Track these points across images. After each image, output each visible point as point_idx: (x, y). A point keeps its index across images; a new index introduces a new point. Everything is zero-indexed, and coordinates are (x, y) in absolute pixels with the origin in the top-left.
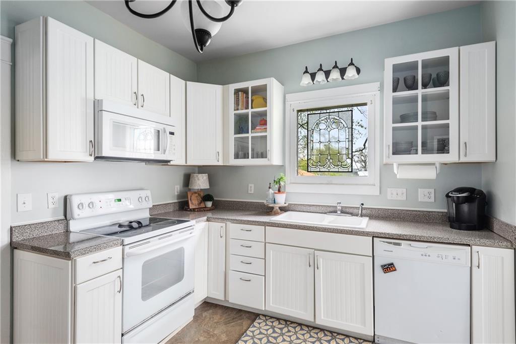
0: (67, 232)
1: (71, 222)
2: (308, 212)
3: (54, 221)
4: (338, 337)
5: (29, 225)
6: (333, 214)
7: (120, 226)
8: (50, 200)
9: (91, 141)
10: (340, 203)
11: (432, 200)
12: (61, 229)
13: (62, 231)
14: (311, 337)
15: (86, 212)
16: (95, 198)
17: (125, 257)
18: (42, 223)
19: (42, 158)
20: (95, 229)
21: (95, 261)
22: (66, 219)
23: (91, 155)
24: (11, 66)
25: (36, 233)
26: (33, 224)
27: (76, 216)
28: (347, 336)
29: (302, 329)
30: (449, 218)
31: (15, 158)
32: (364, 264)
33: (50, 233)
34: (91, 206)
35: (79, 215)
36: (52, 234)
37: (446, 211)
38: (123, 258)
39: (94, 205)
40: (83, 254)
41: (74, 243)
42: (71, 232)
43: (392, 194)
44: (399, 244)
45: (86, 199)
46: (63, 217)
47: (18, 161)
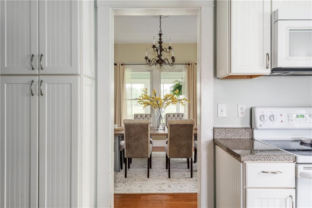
0: (252, 139)
1: (255, 131)
3: (242, 128)
5: (225, 128)
7: (302, 143)
8: (240, 110)
9: (268, 54)
12: (247, 136)
13: (248, 138)
15: (268, 124)
16: (276, 112)
17: (299, 176)
18: (233, 128)
19: (228, 73)
20: (276, 141)
21: (264, 171)
22: (251, 128)
23: (267, 68)
24: (214, 7)
25: (229, 136)
26: (227, 128)
27: (258, 127)
31: (216, 77)
33: (239, 137)
34: (272, 119)
35: (261, 126)
36: (241, 139)
38: (296, 178)
39: (275, 118)
40: (252, 160)
41: (257, 150)
42: (254, 140)
45: (267, 112)
46: (249, 126)
47: (218, 78)
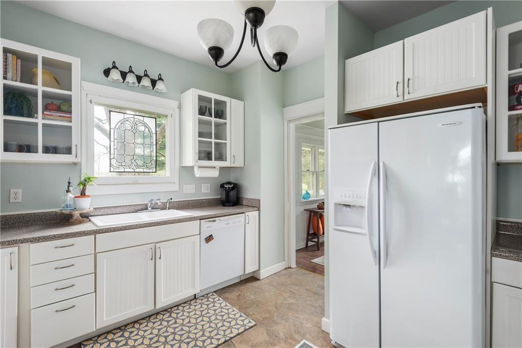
2: (113, 214)
4: (172, 310)
6: (145, 211)
10: (159, 200)
11: (209, 191)
14: (154, 323)
28: (178, 305)
29: (140, 324)
30: (221, 201)
32: (194, 242)
37: (220, 197)
43: (187, 189)
44: (214, 221)
